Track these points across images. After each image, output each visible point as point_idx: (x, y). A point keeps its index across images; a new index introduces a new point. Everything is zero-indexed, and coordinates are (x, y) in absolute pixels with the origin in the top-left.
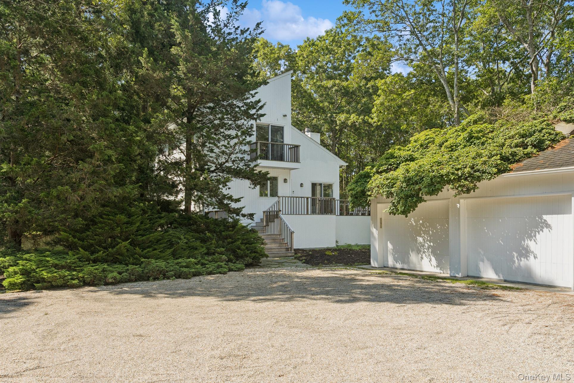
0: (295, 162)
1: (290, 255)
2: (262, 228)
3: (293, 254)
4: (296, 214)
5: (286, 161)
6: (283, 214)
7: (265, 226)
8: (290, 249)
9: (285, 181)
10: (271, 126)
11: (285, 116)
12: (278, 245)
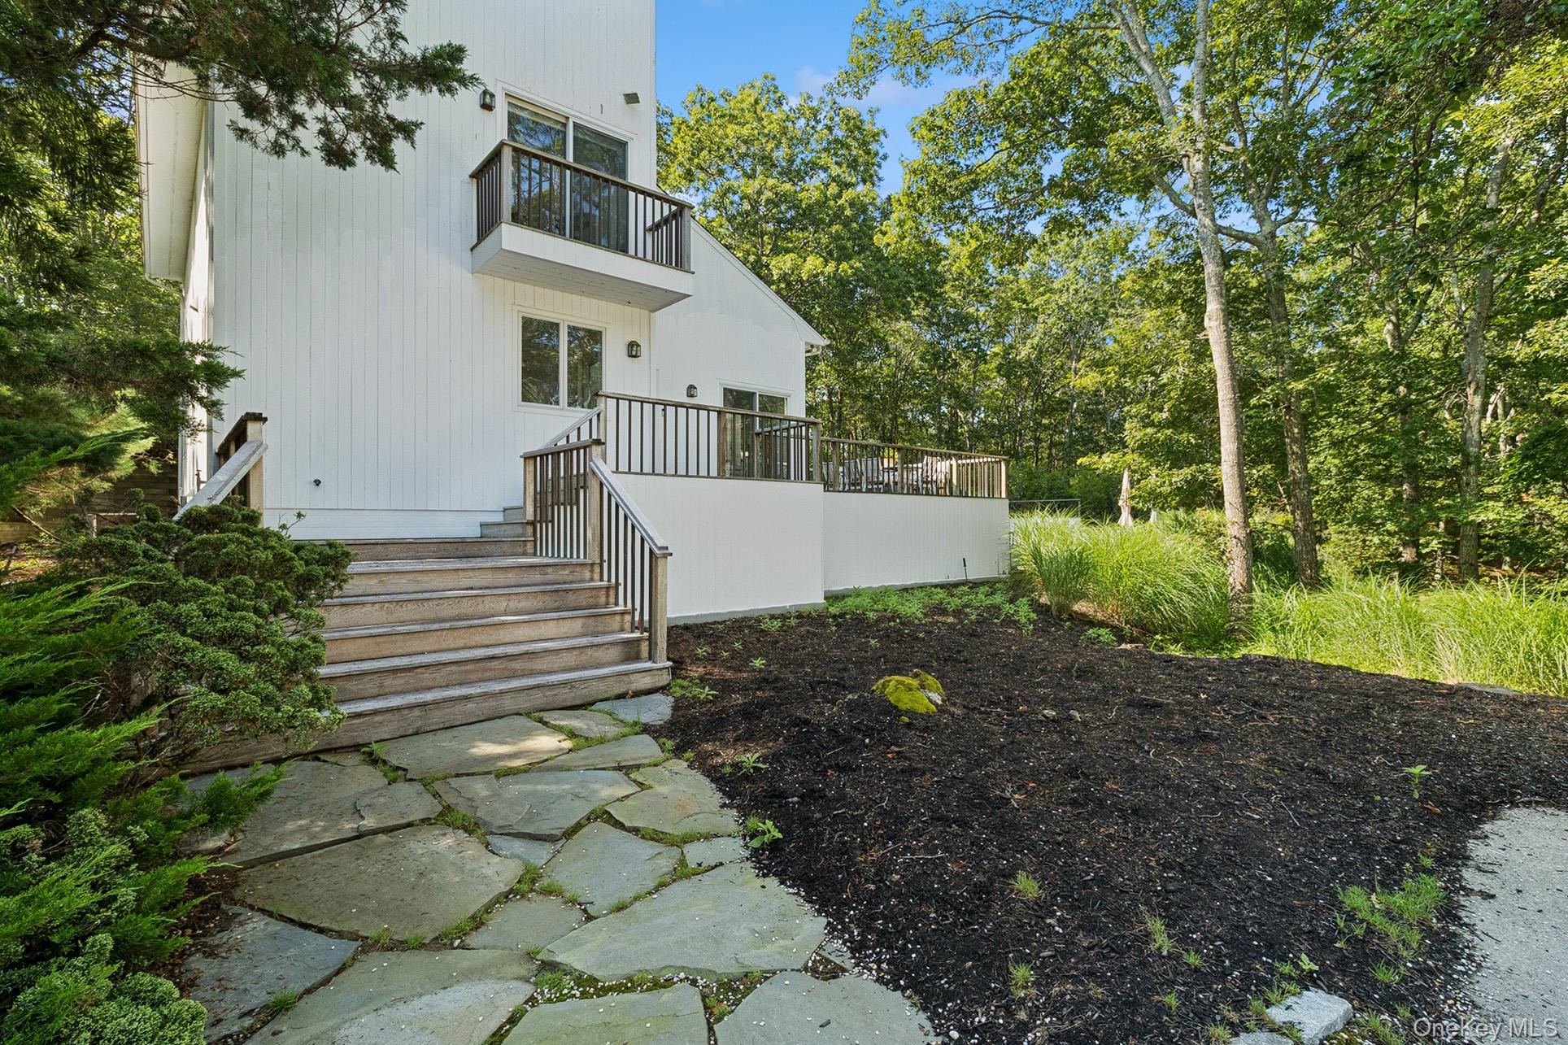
0: (669, 264)
1: (646, 682)
2: (519, 530)
3: (665, 678)
4: (676, 475)
5: (636, 257)
6: (617, 471)
7: (533, 524)
8: (645, 647)
9: (633, 349)
10: (575, 125)
11: (632, 98)
12: (577, 625)
